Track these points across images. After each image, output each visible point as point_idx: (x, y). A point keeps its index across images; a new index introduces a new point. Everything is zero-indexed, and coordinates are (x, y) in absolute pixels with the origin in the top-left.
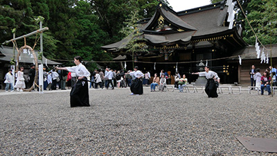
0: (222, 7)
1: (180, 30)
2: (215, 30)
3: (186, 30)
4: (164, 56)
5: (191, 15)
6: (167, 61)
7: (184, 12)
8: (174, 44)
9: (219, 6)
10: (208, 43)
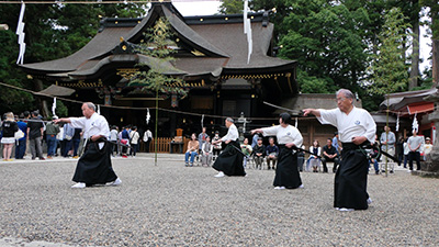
0: (264, 23)
1: (197, 53)
2: (262, 62)
3: (209, 54)
4: (170, 99)
5: (210, 27)
6: (175, 108)
7: (197, 18)
8: (197, 79)
9: (259, 19)
10: (245, 83)
